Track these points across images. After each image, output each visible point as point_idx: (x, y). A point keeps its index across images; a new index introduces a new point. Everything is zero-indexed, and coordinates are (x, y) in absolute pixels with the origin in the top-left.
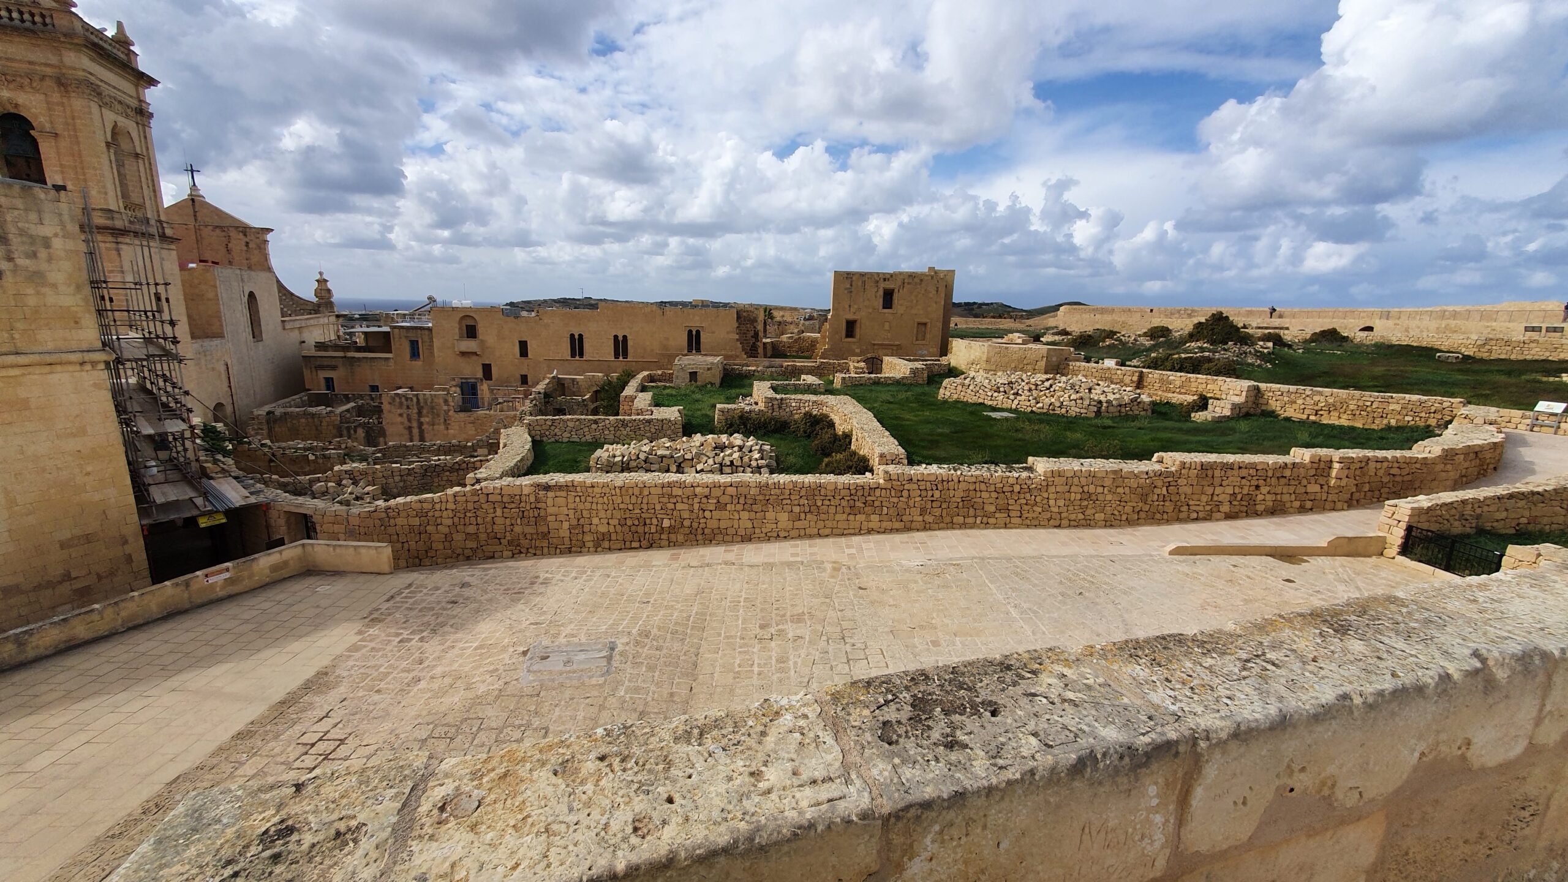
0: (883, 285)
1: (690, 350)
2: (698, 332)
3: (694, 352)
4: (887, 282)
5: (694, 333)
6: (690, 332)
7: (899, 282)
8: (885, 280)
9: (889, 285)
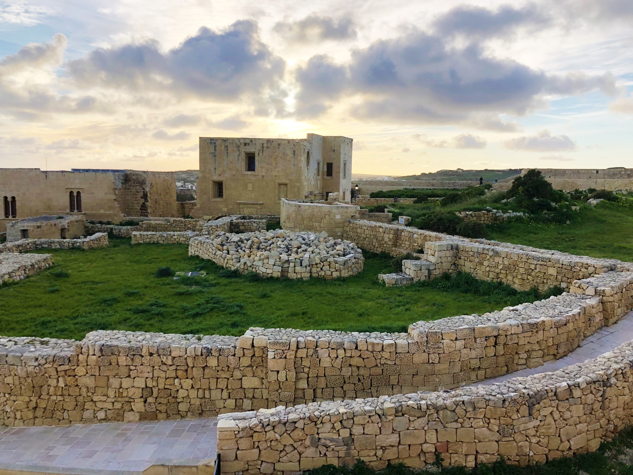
0: (243, 149)
1: (72, 209)
2: (78, 193)
3: (76, 211)
4: (247, 147)
5: (75, 194)
6: (71, 193)
7: (259, 147)
8: (245, 144)
9: (250, 149)
